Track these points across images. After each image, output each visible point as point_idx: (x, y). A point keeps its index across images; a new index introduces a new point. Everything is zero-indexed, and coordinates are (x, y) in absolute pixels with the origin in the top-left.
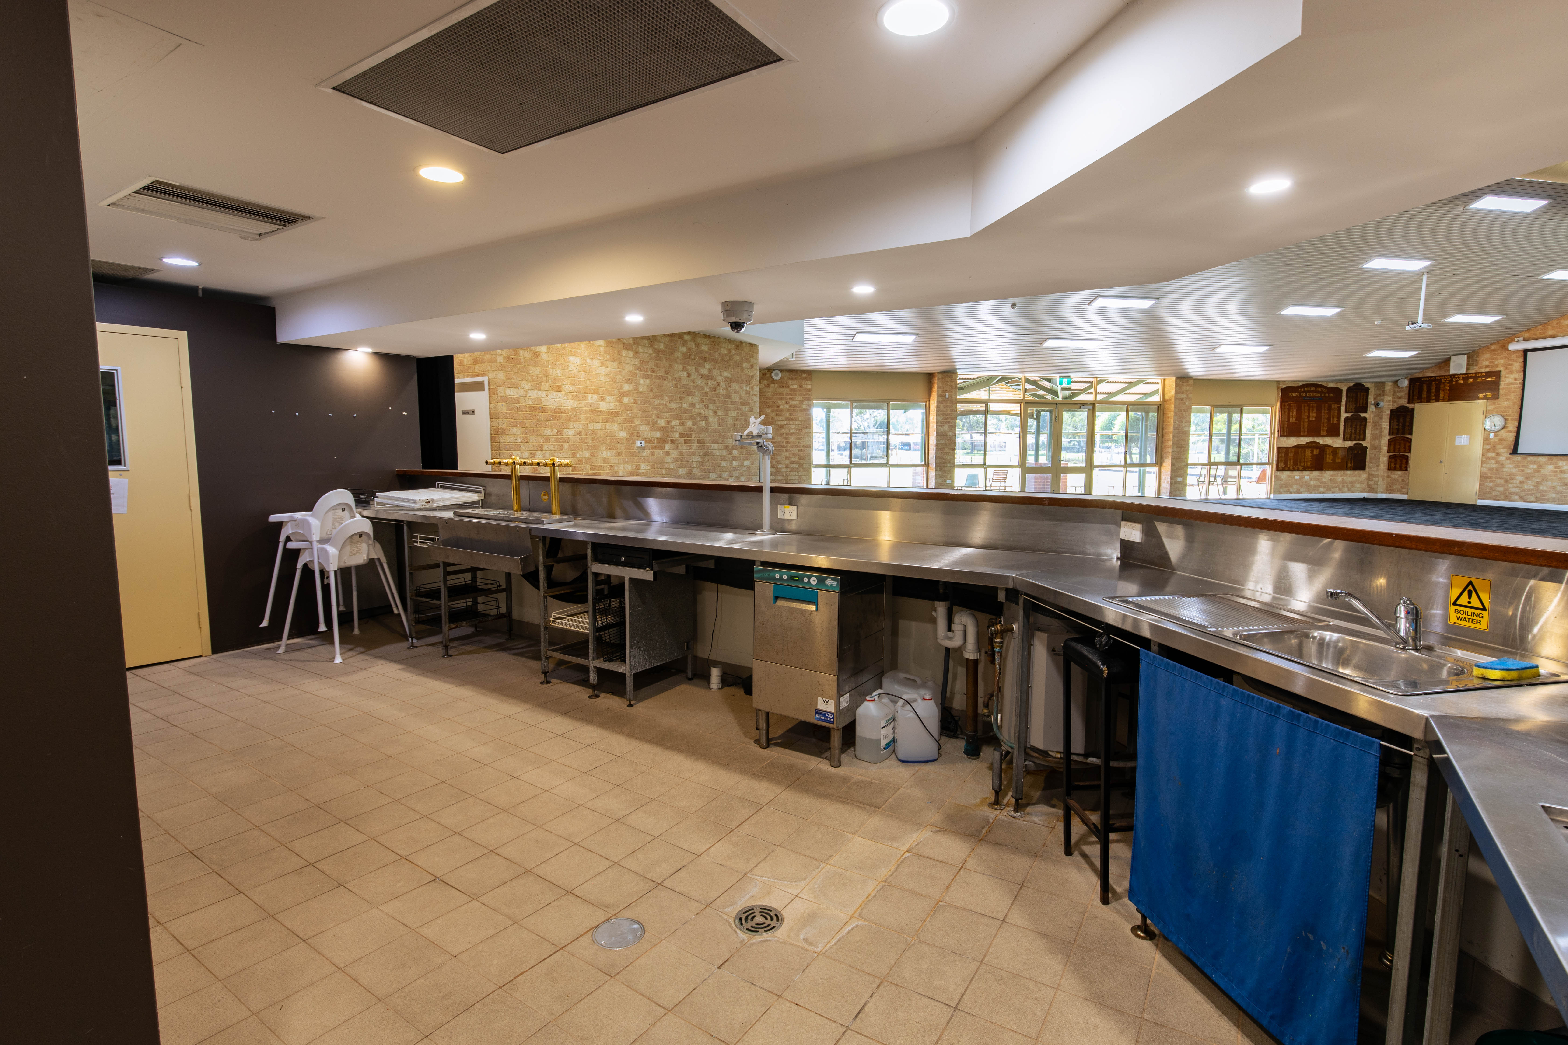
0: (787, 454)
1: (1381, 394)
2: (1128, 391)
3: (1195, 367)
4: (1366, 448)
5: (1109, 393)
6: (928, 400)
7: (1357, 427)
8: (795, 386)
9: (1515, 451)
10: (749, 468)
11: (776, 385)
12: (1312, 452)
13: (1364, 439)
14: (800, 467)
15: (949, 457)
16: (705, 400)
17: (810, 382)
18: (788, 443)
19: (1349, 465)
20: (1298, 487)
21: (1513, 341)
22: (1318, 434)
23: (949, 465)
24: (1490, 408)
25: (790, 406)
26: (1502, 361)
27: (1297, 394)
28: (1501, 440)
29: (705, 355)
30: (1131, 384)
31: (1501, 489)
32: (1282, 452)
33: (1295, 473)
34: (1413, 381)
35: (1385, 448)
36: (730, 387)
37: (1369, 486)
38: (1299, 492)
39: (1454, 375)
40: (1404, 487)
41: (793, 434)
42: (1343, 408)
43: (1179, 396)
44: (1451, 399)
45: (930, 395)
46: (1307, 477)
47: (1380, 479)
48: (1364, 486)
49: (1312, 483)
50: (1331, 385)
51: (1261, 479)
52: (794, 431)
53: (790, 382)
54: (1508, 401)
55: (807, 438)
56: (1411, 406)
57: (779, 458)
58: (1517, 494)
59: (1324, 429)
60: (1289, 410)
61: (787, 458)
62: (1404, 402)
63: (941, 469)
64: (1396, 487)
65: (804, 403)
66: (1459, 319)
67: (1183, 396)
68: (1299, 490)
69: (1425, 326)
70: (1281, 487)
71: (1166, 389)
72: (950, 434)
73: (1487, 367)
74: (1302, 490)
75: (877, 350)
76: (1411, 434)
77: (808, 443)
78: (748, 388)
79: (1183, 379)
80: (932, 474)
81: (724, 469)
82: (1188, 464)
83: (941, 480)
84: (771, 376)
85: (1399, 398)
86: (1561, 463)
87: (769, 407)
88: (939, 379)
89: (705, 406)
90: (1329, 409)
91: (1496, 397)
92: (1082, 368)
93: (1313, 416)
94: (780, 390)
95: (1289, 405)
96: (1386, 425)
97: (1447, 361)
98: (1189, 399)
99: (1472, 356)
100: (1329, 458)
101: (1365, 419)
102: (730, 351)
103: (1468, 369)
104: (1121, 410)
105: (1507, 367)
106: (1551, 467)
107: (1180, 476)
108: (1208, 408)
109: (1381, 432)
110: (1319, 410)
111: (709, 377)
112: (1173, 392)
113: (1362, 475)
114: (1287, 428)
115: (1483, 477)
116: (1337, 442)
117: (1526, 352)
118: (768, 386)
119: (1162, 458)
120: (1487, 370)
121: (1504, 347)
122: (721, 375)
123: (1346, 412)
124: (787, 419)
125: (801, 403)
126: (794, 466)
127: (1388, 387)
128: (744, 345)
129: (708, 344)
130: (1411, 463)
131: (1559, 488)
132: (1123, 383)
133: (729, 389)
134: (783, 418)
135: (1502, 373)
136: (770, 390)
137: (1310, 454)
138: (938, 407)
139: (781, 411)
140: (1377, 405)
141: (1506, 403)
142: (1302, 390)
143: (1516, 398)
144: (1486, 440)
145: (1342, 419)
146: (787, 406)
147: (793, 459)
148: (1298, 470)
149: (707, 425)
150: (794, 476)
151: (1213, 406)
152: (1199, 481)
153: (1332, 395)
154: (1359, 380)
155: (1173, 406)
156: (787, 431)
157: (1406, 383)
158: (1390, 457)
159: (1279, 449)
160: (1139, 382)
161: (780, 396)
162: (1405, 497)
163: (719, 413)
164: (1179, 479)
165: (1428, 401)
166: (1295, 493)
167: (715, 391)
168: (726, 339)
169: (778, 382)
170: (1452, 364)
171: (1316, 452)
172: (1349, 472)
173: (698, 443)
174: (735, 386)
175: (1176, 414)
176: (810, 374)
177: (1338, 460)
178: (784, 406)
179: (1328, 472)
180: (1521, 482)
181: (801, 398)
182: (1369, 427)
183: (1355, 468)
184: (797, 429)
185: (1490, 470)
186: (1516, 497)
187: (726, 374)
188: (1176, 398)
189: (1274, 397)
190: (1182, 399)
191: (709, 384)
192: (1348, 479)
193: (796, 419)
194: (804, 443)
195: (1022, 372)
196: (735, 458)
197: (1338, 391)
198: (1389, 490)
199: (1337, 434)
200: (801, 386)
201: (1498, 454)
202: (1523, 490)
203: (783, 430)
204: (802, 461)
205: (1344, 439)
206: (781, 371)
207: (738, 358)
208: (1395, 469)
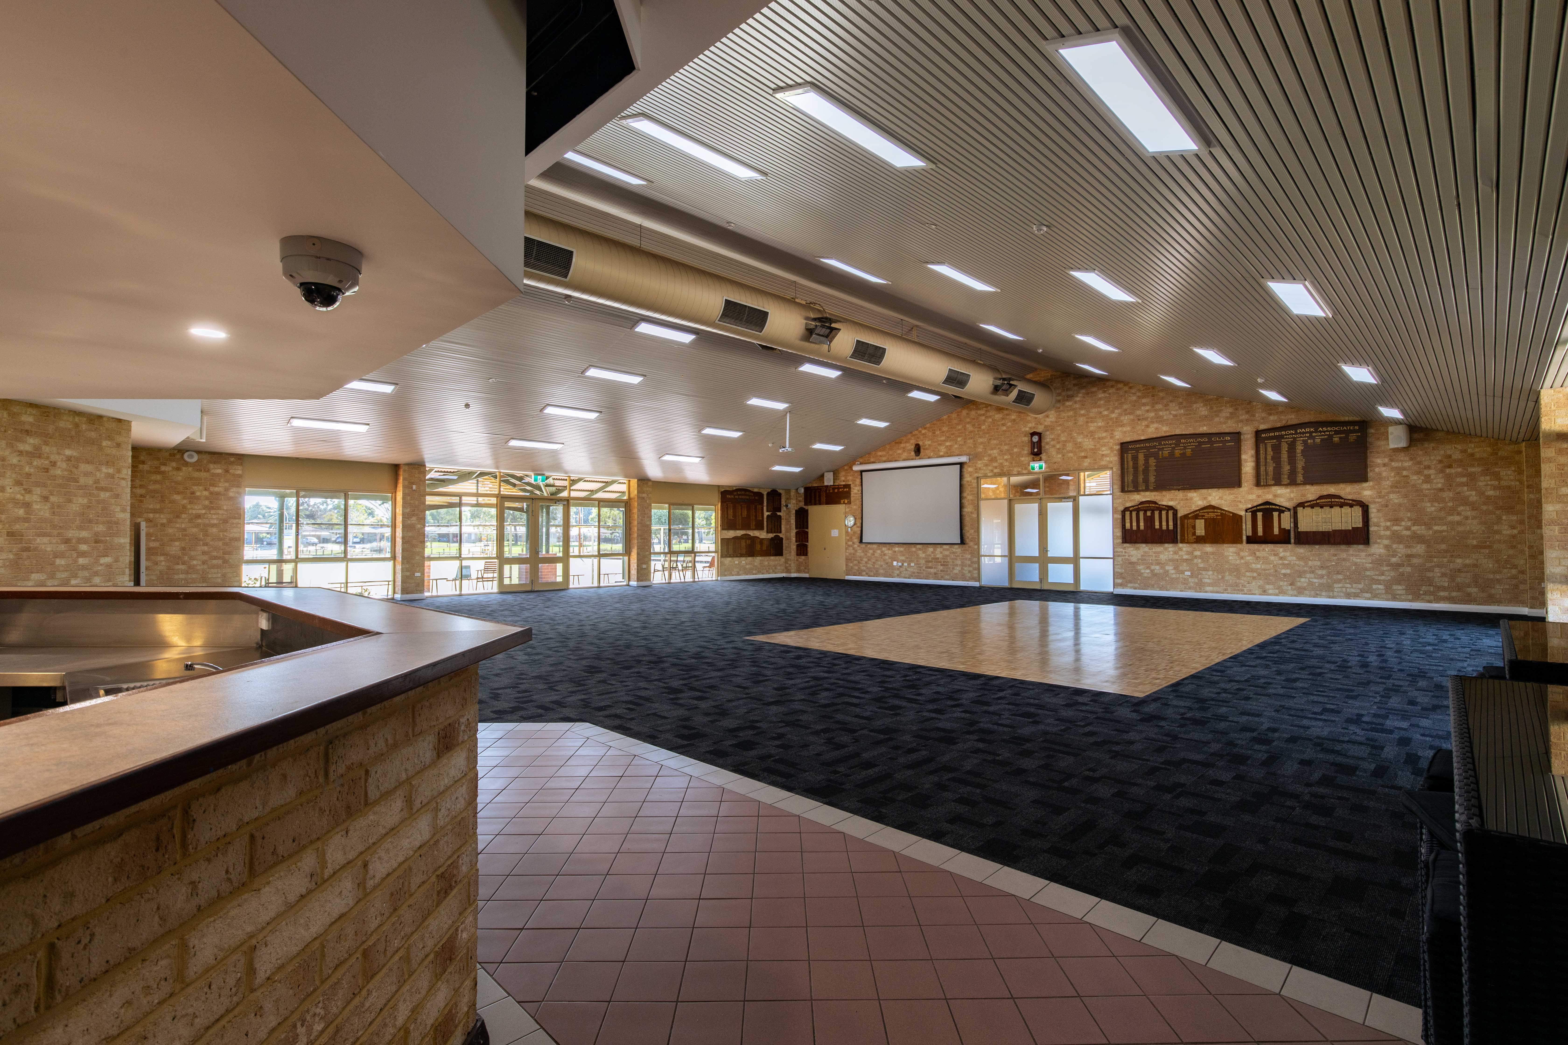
0: (206, 548)
1: (788, 499)
2: (607, 489)
3: (654, 471)
4: (782, 539)
5: (592, 491)
6: (394, 491)
7: (775, 523)
8: (219, 471)
9: (861, 541)
10: (109, 566)
11: (190, 469)
12: (746, 542)
13: (781, 532)
14: (224, 563)
15: (417, 550)
16: (24, 483)
17: (240, 467)
18: (207, 535)
19: (772, 552)
20: (737, 570)
21: (854, 464)
22: (750, 529)
23: (417, 558)
24: (847, 510)
25: (211, 493)
26: (851, 478)
27: (732, 497)
28: (855, 533)
29: (27, 427)
30: (608, 484)
31: (856, 568)
32: (725, 542)
33: (735, 559)
34: (807, 489)
35: (794, 539)
36: (77, 468)
37: (786, 568)
38: (738, 574)
39: (827, 486)
40: (807, 569)
41: (213, 525)
42: (765, 508)
43: (641, 495)
44: (827, 503)
45: (396, 487)
46: (743, 562)
47: (792, 562)
48: (783, 568)
49: (747, 566)
50: (756, 490)
51: (711, 564)
52: (215, 522)
53: (212, 466)
54: (855, 506)
55: (235, 530)
56: (806, 507)
57: (192, 553)
58: (864, 571)
59: (753, 523)
60: (727, 508)
61: (204, 553)
62: (802, 504)
63: (408, 562)
64: (802, 568)
65: (232, 490)
66: (818, 446)
67: (644, 495)
68: (738, 572)
69: (790, 449)
70: (726, 571)
71: (631, 489)
72: (419, 526)
73: (844, 481)
74: (740, 572)
75: (333, 438)
76: (807, 528)
77: (237, 535)
78: (111, 471)
79: (644, 481)
80: (399, 567)
81: (61, 569)
82: (651, 553)
83: (408, 574)
84: (182, 457)
85: (800, 501)
86: (884, 549)
87: (178, 493)
88: (405, 471)
89: (25, 490)
90: (756, 508)
91: (849, 503)
92: (557, 466)
93: (745, 513)
94: (196, 474)
95: (727, 505)
96: (793, 522)
97: (822, 476)
98: (650, 498)
99: (836, 473)
100: (758, 547)
101: (780, 516)
102: (77, 425)
103: (834, 482)
104: (593, 506)
105: (854, 481)
106: (879, 552)
107: (645, 563)
108: (667, 505)
109: (790, 527)
110: (748, 509)
111: (36, 453)
112: (636, 492)
113: (780, 560)
114: (727, 523)
115: (848, 560)
116: (763, 534)
117: (862, 472)
118: (178, 469)
119: (630, 548)
120: (844, 483)
121: (851, 468)
122: (59, 454)
123: (767, 511)
124: (205, 507)
125: (227, 490)
126: (215, 562)
127: (793, 493)
128: (105, 419)
129: (34, 415)
130: (809, 549)
131: (884, 566)
132: (601, 482)
133: (74, 470)
134: (200, 507)
135: (852, 486)
136: (181, 474)
137: (744, 544)
138: (404, 498)
139: (198, 498)
140: (787, 506)
141: (855, 507)
142: (735, 493)
143: (859, 503)
144: (847, 532)
145: (765, 516)
146: (206, 493)
147: (215, 554)
148: (737, 557)
149: (27, 513)
150: (215, 575)
151: (670, 504)
152: (663, 568)
153: (757, 498)
154: (774, 487)
155: (636, 504)
156: (207, 521)
157: (802, 491)
158: (798, 546)
159: (722, 539)
160: (613, 482)
161: (198, 482)
162: (807, 575)
163: (53, 499)
164: (644, 566)
165: (815, 504)
166: (736, 575)
167: (47, 472)
168: (70, 411)
169: (194, 465)
170: (825, 478)
171: (749, 542)
172: (772, 558)
173: (8, 536)
174: (84, 467)
175: (639, 510)
176: (241, 458)
177: (764, 548)
178: (200, 492)
179: (758, 558)
180: (866, 563)
181: (227, 484)
182: (783, 523)
183: (776, 555)
184: (220, 520)
185: (850, 554)
186: (864, 573)
187: (68, 452)
188: (638, 497)
189: (716, 498)
190: (643, 498)
191: (35, 463)
192: (772, 563)
193: (219, 508)
194: (231, 536)
195: (497, 468)
196: (83, 554)
197: (760, 495)
198: (798, 571)
199: (762, 528)
200: (227, 471)
201: (853, 543)
202: (867, 568)
203: (200, 521)
204: (227, 557)
205: (768, 532)
206: (199, 452)
207: (93, 435)
208: (800, 555)
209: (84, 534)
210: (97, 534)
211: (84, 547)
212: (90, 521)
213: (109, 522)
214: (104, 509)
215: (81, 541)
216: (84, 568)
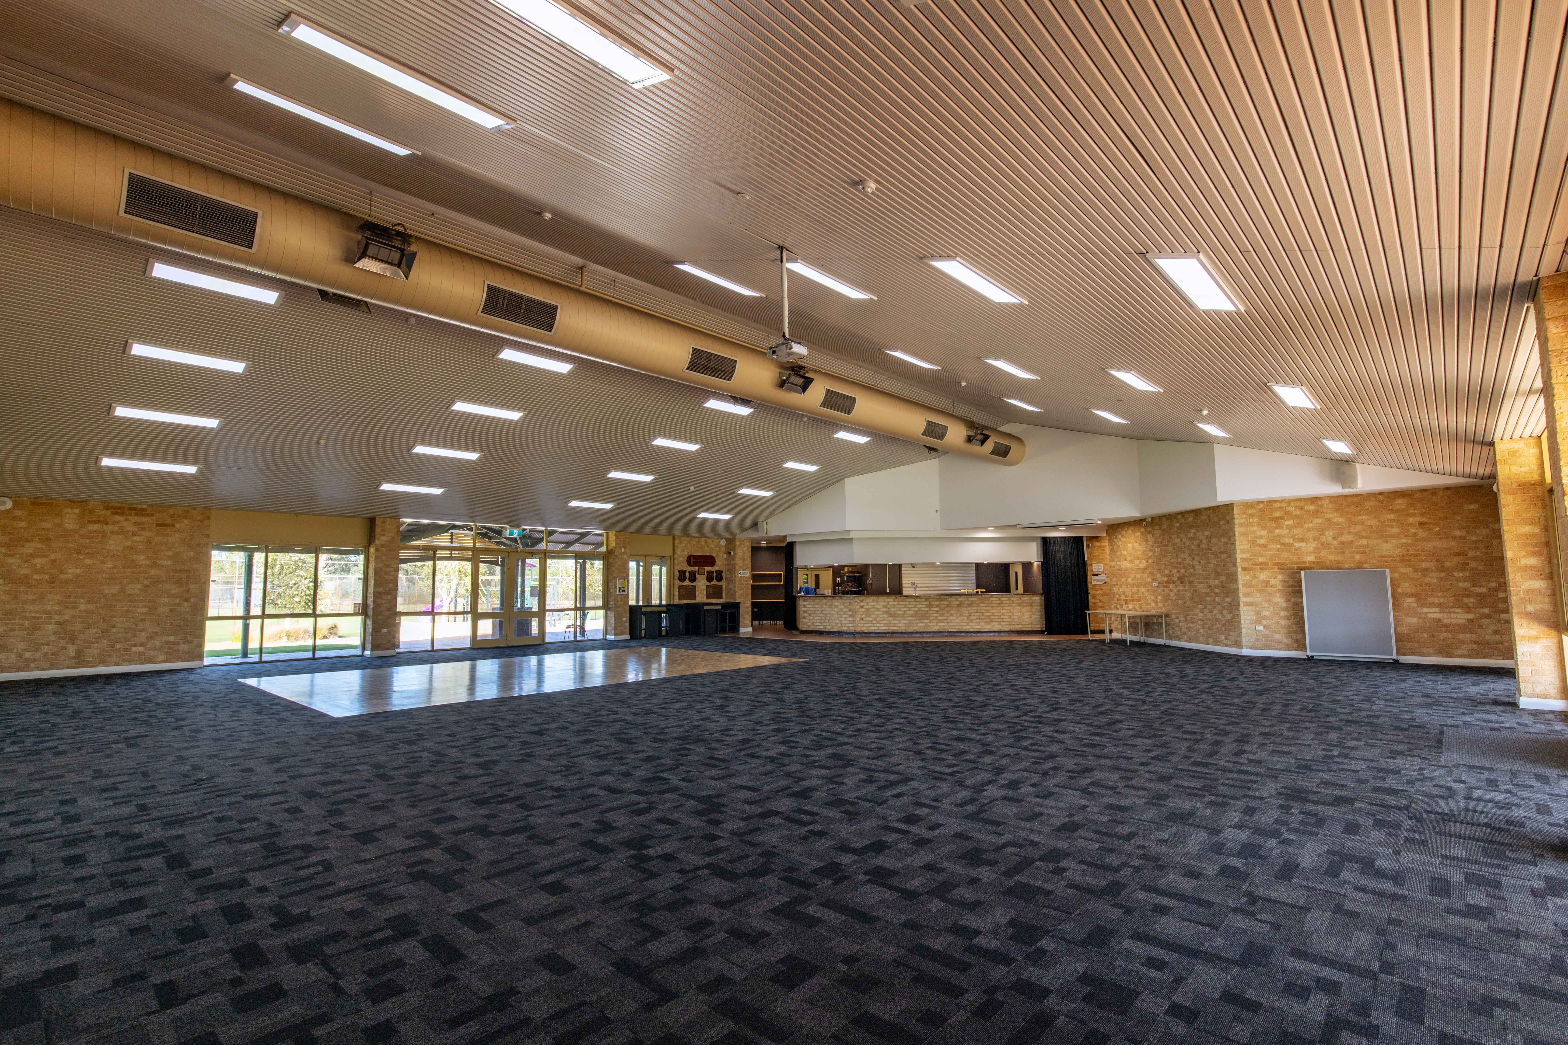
163: (1202, 562)
167: (1199, 546)
174: (1214, 541)
187: (1206, 533)
191: (1195, 543)
196: (1217, 595)
209: (1217, 582)
210: (1222, 582)
211: (1217, 591)
212: (1218, 574)
213: (1228, 574)
214: (1224, 565)
215: (1216, 586)
216: (1218, 603)
